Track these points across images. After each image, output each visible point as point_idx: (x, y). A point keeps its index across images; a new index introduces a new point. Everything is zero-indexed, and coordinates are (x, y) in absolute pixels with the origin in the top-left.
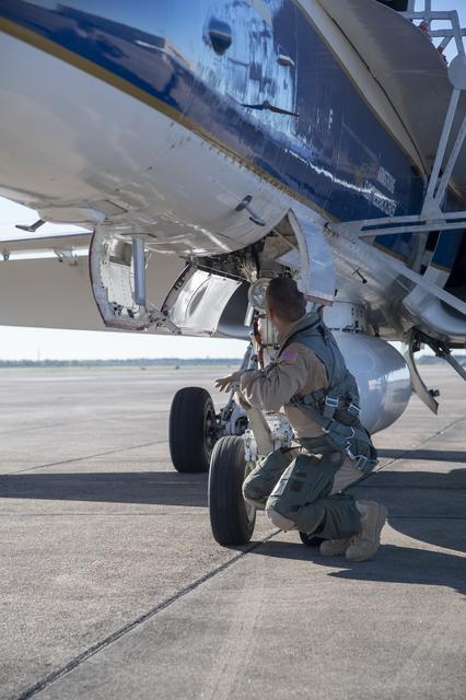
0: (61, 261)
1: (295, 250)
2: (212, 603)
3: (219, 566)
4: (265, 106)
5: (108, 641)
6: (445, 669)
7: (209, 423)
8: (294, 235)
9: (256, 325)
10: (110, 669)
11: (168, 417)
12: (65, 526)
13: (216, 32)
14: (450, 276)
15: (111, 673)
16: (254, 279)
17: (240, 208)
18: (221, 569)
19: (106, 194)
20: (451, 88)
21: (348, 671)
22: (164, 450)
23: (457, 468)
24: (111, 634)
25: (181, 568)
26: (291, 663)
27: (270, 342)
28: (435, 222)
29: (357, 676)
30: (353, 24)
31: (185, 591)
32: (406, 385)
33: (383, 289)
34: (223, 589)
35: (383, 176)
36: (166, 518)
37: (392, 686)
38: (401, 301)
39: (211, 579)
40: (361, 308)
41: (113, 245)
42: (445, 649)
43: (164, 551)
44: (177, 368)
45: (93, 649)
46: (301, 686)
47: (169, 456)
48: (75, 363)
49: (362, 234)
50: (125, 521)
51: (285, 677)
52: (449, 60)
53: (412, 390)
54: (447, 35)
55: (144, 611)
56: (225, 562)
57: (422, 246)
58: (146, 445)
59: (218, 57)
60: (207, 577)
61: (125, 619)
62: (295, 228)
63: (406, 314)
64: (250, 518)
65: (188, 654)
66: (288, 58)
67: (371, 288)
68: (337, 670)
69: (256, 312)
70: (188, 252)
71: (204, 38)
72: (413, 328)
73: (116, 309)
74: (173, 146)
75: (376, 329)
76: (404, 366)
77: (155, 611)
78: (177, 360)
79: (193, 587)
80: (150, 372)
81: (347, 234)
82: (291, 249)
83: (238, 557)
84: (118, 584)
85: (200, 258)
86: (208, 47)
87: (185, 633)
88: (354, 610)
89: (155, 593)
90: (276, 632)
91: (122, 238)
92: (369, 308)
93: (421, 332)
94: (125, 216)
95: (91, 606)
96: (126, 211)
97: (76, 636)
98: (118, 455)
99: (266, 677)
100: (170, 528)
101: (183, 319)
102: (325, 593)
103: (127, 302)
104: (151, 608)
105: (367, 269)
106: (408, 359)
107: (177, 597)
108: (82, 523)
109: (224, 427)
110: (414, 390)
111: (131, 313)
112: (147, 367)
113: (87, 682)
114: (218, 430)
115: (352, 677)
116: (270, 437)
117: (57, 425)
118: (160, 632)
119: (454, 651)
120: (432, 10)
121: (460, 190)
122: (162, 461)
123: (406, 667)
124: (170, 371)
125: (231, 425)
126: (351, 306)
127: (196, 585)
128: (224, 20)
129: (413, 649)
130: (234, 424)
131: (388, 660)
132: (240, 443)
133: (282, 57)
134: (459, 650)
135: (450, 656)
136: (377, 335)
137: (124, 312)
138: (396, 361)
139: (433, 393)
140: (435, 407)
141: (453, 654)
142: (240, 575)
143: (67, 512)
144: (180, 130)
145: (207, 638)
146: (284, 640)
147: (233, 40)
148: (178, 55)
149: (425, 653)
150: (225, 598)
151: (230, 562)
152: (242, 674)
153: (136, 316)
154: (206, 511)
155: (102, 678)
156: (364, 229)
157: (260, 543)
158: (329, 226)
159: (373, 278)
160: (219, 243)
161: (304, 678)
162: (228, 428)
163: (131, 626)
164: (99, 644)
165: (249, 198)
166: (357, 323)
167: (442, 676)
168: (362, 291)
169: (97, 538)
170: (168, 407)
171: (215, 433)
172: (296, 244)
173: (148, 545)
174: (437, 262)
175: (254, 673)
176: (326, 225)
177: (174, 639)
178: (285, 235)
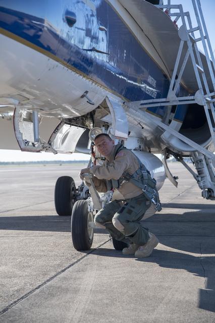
0: (3, 118)
1: (109, 114)
2: (72, 279)
3: (76, 260)
4: (93, 50)
5: (22, 298)
6: (177, 308)
7: (73, 192)
8: (108, 108)
9: (93, 149)
10: (22, 312)
11: (54, 189)
12: (5, 242)
13: (69, 16)
14: (182, 125)
15: (23, 314)
16: (92, 128)
17: (83, 97)
18: (77, 262)
19: (19, 92)
20: (180, 40)
21: (132, 310)
22: (52, 205)
23: (187, 211)
24: (24, 294)
25: (58, 262)
26: (107, 307)
27: (99, 156)
28: (173, 101)
29: (137, 313)
30: (135, 10)
31: (60, 273)
32: (163, 174)
33: (152, 130)
34: (77, 271)
35: (150, 79)
36: (53, 238)
37: (153, 316)
38: (160, 136)
39: (72, 267)
40: (142, 139)
41: (24, 113)
42: (177, 298)
43: (51, 254)
44: (61, 165)
45: (15, 302)
46: (111, 318)
47: (55, 208)
48: (13, 163)
49: (141, 107)
50: (33, 239)
51: (104, 314)
52: (179, 27)
53: (166, 176)
54: (178, 15)
55: (40, 283)
56: (79, 259)
57: (169, 111)
58: (45, 203)
59: (70, 28)
60: (70, 266)
61: (31, 287)
62: (109, 105)
63: (163, 142)
64: (91, 238)
65: (59, 304)
66: (104, 28)
67: (147, 130)
68: (128, 310)
69: (93, 143)
70: (60, 116)
71: (63, 19)
72: (166, 148)
73: (26, 143)
74: (49, 70)
75: (149, 148)
76: (162, 166)
77: (45, 283)
78: (60, 161)
79: (63, 271)
80: (48, 167)
81: (133, 107)
82: (108, 114)
83: (85, 256)
84: (28, 270)
85: (65, 119)
86: (65, 23)
87: (59, 293)
88: (137, 281)
89: (46, 274)
90: (101, 292)
91: (28, 111)
92: (146, 139)
93: (170, 150)
94: (28, 101)
95: (15, 281)
96: (29, 99)
97: (7, 296)
98: (31, 208)
99: (95, 314)
100: (54, 243)
101: (58, 146)
102: (124, 273)
103: (31, 139)
104: (43, 281)
105: (144, 122)
106: (164, 162)
107: (56, 276)
108: (13, 241)
109: (80, 195)
110: (167, 176)
111: (34, 145)
112: (47, 165)
113: (11, 318)
114: (77, 196)
115: (134, 313)
116: (99, 200)
117: (3, 193)
118: (47, 293)
119: (181, 299)
120: (171, 4)
121: (186, 85)
122: (51, 210)
123: (159, 307)
124: (57, 166)
125: (83, 194)
126: (137, 139)
127: (65, 270)
128: (73, 11)
129: (163, 299)
130: (84, 193)
131: (151, 304)
132: (86, 203)
133: (101, 27)
134: (184, 299)
135: (180, 302)
136: (150, 152)
137: (30, 144)
138: (158, 163)
139: (175, 178)
140: (176, 184)
141: (181, 301)
142: (85, 265)
143: (6, 236)
144: (53, 62)
145: (69, 296)
146: (104, 296)
147: (77, 20)
148: (51, 26)
149: (168, 301)
150: (78, 276)
151: (81, 259)
152: (84, 313)
153: (36, 146)
154: (70, 234)
155: (18, 317)
156: (142, 104)
157: (95, 249)
158: (125, 103)
159: (147, 125)
160: (74, 112)
161: (112, 314)
162: (81, 195)
163: (34, 290)
164: (18, 300)
165: (87, 92)
166: (140, 146)
167: (175, 312)
168: (142, 132)
169: (20, 248)
170: (54, 184)
171: (76, 198)
172: (110, 112)
173: (43, 251)
174: (176, 118)
175: (89, 312)
176: (124, 103)
177: (54, 296)
178: (105, 108)
